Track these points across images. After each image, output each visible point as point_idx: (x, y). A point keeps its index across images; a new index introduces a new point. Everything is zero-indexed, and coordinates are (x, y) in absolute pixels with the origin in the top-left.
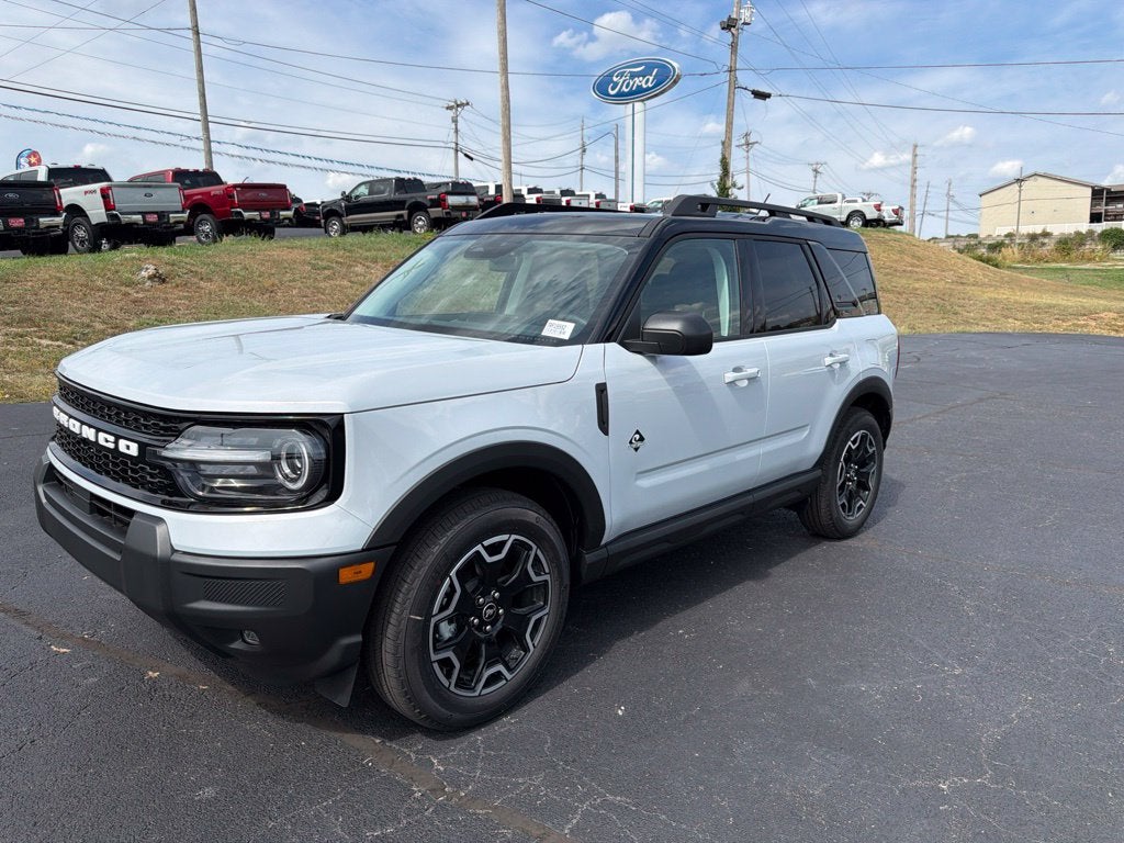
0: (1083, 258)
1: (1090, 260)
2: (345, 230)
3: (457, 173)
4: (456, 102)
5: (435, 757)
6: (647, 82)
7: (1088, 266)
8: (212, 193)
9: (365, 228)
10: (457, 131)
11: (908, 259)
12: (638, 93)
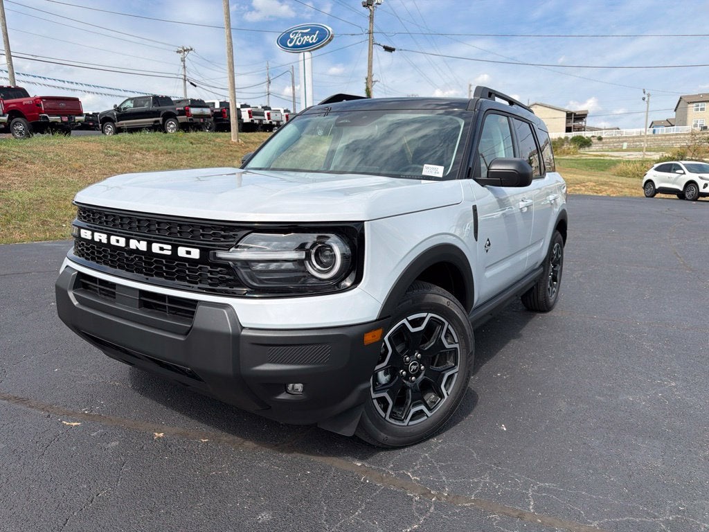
0: (564, 153)
1: (568, 154)
2: (118, 130)
3: (186, 95)
4: (183, 48)
5: (408, 471)
6: (312, 39)
7: (567, 157)
8: (24, 103)
9: (132, 130)
10: (184, 67)
12: (306, 46)
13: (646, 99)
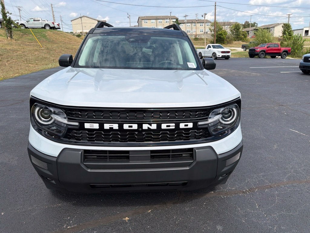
11: (67, 39)
13: (129, 17)
